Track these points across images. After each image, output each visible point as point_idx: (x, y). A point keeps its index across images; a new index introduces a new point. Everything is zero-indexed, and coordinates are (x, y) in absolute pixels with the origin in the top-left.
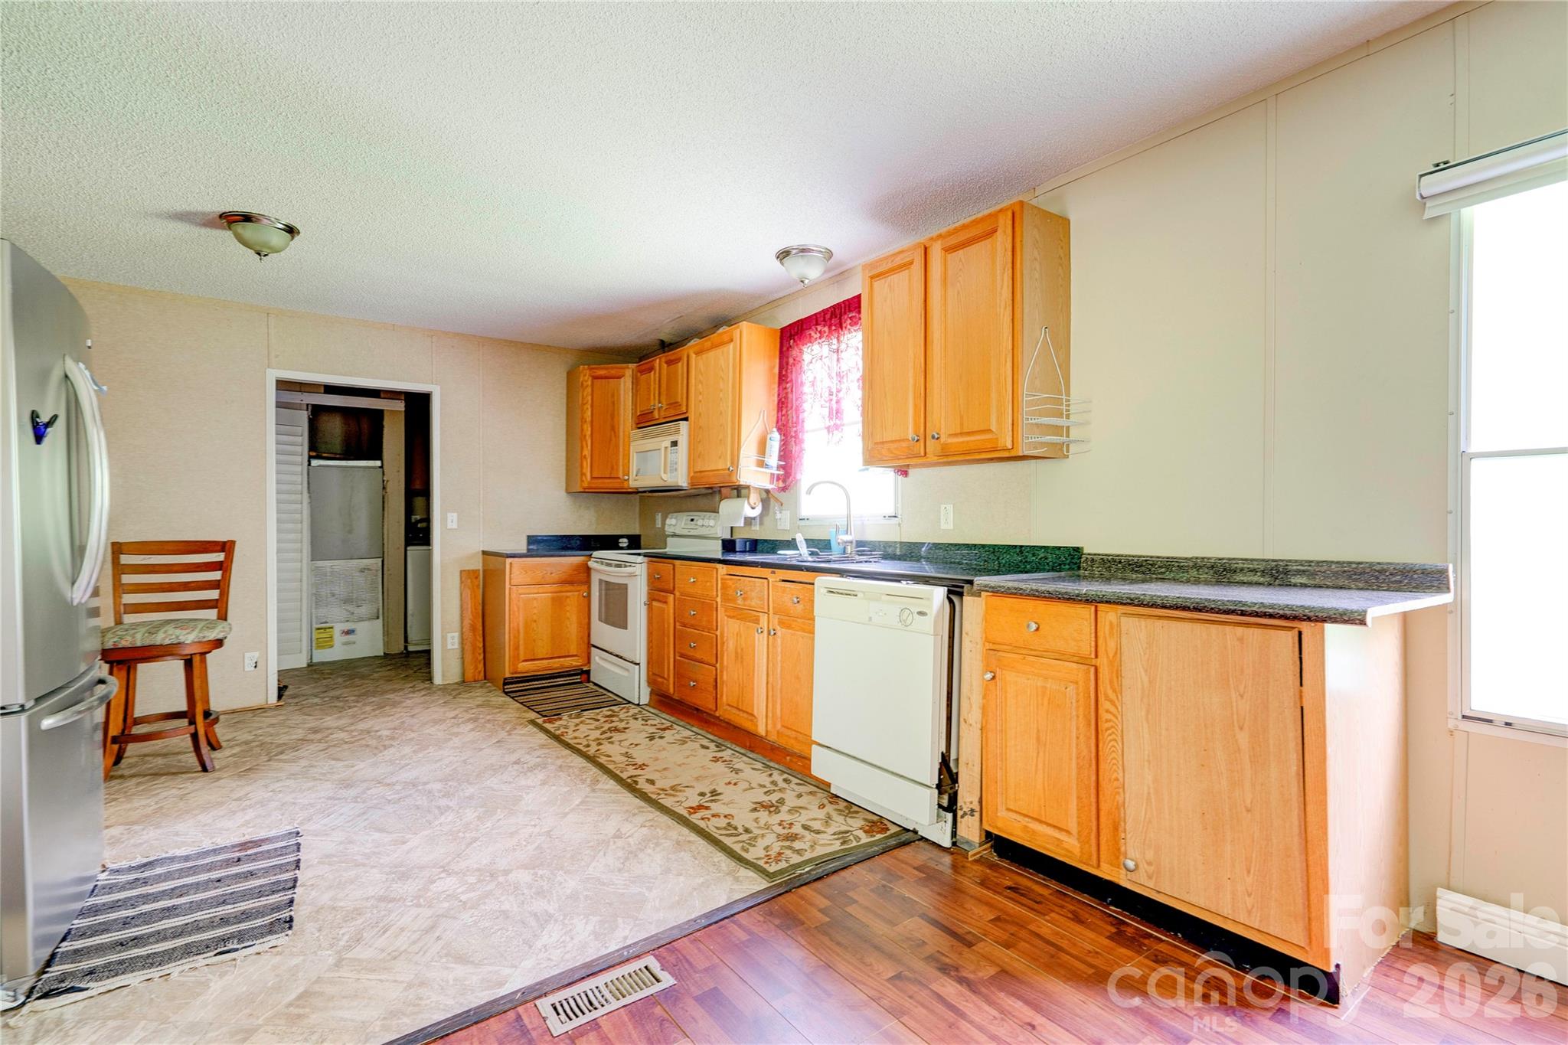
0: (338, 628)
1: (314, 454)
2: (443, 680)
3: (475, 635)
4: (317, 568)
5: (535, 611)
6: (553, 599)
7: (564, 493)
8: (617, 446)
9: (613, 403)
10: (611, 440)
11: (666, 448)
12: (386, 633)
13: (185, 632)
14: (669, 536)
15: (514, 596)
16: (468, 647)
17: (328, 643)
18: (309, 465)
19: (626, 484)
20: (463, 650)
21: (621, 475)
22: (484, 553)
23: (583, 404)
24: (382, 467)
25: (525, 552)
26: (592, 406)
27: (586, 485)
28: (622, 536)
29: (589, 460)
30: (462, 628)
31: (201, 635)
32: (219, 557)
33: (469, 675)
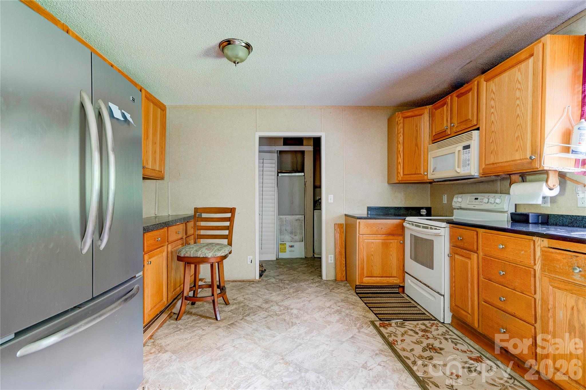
0: (288, 244)
1: (279, 171)
2: (326, 278)
3: (341, 257)
4: (281, 218)
5: (372, 250)
6: (382, 243)
7: (386, 184)
8: (419, 155)
9: (417, 131)
10: (415, 152)
11: (459, 151)
12: (306, 248)
13: (209, 252)
14: (455, 209)
15: (361, 240)
16: (338, 263)
17: (283, 250)
18: (278, 175)
19: (426, 177)
20: (336, 264)
21: (422, 172)
22: (346, 215)
23: (398, 134)
24: (304, 176)
25: (366, 216)
26: (403, 134)
27: (400, 179)
28: (422, 208)
29: (402, 165)
30: (335, 253)
31: (215, 254)
32: (229, 215)
33: (339, 278)
